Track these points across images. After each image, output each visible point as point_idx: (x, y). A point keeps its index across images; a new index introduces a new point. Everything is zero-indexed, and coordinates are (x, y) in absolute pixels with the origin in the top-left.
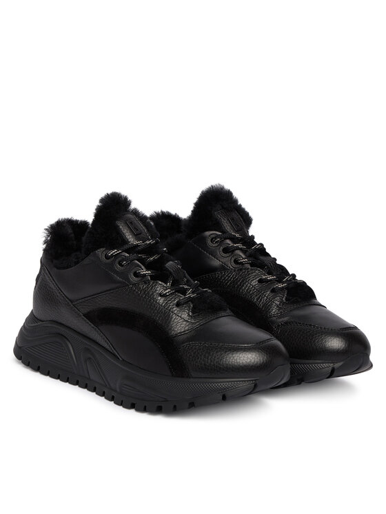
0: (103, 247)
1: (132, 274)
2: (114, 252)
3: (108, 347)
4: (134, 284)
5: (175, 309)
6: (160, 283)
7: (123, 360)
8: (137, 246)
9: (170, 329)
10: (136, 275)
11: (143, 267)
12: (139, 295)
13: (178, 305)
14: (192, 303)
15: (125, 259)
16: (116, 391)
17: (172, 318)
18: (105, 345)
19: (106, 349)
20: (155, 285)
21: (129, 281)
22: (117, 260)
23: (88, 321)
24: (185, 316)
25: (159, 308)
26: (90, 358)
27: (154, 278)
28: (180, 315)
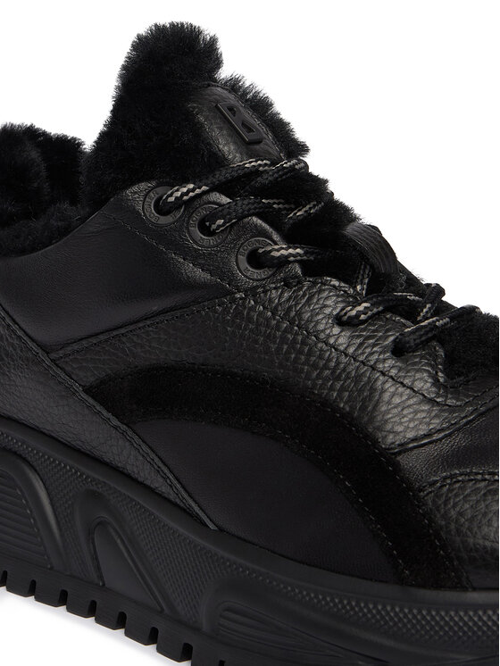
0: (148, 180)
1: (243, 259)
2: (185, 190)
3: (165, 489)
4: (252, 292)
5: (390, 363)
6: (335, 283)
7: (221, 530)
8: (255, 172)
9: (379, 429)
10: (256, 260)
11: (276, 237)
12: (268, 320)
13: (399, 350)
14: (442, 343)
15: (220, 211)
16: (196, 630)
17: (383, 391)
18: (157, 483)
19: (160, 495)
20: (320, 291)
21: (232, 279)
22: (196, 217)
23: (99, 408)
24: (424, 383)
25: (338, 363)
26: (102, 524)
27: (313, 269)
28: (406, 381)
